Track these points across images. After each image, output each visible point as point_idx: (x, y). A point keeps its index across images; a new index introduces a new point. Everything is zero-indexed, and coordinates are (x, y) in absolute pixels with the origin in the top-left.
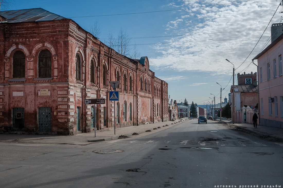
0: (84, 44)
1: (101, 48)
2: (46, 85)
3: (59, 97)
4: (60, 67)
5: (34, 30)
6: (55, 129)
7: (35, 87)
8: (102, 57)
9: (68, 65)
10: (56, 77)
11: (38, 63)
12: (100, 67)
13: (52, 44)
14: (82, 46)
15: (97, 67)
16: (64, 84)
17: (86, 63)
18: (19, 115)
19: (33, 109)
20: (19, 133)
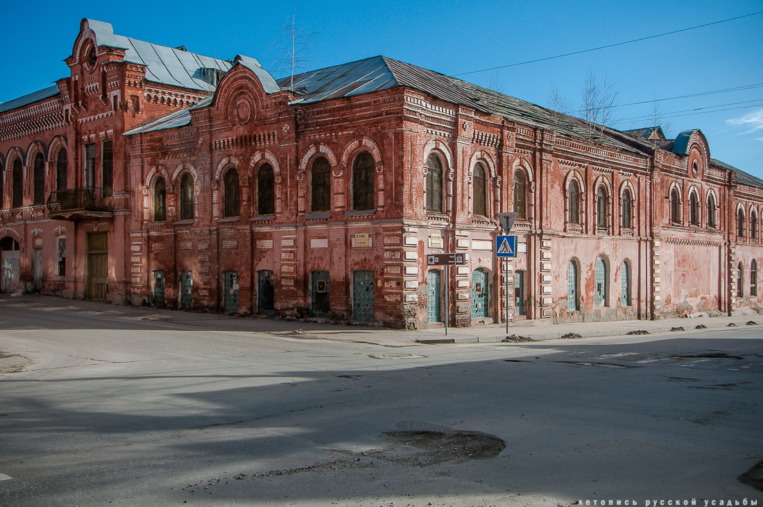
0: (450, 131)
1: (506, 132)
2: (364, 224)
3: (387, 250)
4: (389, 187)
5: (344, 115)
6: (379, 315)
7: (347, 230)
8: (508, 153)
9: (401, 182)
10: (382, 209)
11: (351, 180)
12: (502, 178)
13: (375, 141)
14: (445, 136)
15: (495, 179)
16: (394, 222)
17: (455, 173)
18: (321, 286)
19: (343, 274)
20: (320, 320)
